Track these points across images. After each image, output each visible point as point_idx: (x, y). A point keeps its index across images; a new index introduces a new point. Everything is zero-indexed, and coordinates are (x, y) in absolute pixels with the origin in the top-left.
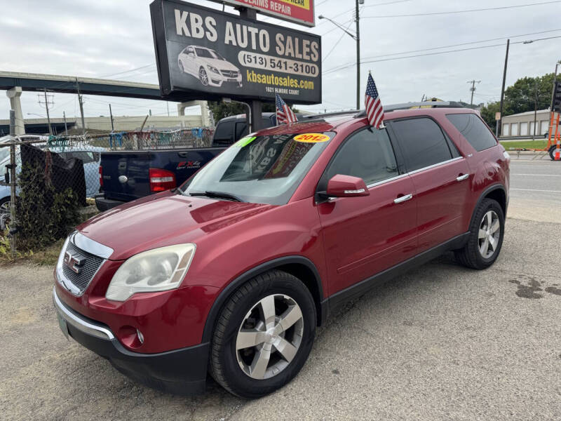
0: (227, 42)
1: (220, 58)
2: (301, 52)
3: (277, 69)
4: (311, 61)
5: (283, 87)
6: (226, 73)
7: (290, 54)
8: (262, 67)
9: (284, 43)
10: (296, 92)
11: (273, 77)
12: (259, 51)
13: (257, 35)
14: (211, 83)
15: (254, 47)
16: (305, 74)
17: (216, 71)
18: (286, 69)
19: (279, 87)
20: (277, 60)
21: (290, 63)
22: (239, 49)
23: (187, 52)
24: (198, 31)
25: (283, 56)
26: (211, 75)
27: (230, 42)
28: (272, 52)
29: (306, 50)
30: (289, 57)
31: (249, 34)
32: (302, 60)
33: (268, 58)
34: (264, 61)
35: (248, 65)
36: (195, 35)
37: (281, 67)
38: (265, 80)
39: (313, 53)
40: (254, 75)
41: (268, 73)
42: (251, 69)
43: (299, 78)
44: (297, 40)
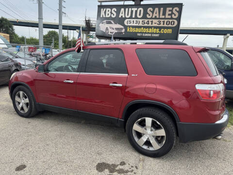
0: (120, 17)
1: (116, 23)
2: (164, 14)
3: (146, 25)
4: (172, 18)
5: (148, 33)
6: (117, 29)
7: (156, 17)
8: (137, 25)
9: (153, 12)
10: (157, 35)
11: (142, 29)
12: (136, 17)
13: (136, 11)
14: (109, 33)
15: (134, 17)
16: (165, 25)
17: (113, 29)
18: (152, 24)
19: (146, 33)
20: (146, 21)
21: (154, 21)
22: (126, 18)
23: (103, 23)
24: (108, 14)
25: (151, 18)
26: (110, 30)
27: (122, 16)
28: (144, 17)
29: (168, 12)
30: (156, 18)
31: (132, 11)
32: (165, 18)
33: (141, 20)
34: (138, 22)
35: (129, 25)
36: (107, 16)
37: (148, 24)
38: (137, 30)
39: (174, 14)
40: (131, 28)
41: (140, 27)
42: (130, 26)
43: (160, 28)
44: (162, 9)
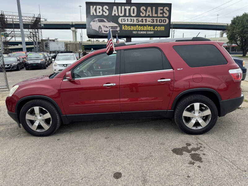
0: (113, 15)
1: (109, 21)
2: (156, 13)
3: (140, 23)
4: (163, 17)
5: (143, 31)
6: (112, 27)
7: (149, 15)
8: (132, 23)
9: (146, 11)
10: (152, 33)
11: (137, 26)
12: (130, 16)
13: (130, 10)
14: (103, 32)
15: (127, 14)
16: (158, 23)
17: (107, 27)
18: (146, 22)
19: (141, 31)
20: (140, 19)
21: (148, 19)
22: (119, 16)
23: (94, 21)
24: (100, 12)
25: (145, 17)
26: (104, 29)
27: (115, 14)
28: (138, 15)
29: (159, 12)
30: (149, 16)
31: (125, 10)
32: (157, 17)
33: (135, 19)
34: (133, 20)
35: (123, 23)
36: (98, 14)
37: (143, 22)
38: (132, 28)
39: (165, 13)
40: (126, 26)
41: (135, 25)
42: (124, 25)
43: (154, 26)
44: (154, 8)
